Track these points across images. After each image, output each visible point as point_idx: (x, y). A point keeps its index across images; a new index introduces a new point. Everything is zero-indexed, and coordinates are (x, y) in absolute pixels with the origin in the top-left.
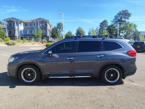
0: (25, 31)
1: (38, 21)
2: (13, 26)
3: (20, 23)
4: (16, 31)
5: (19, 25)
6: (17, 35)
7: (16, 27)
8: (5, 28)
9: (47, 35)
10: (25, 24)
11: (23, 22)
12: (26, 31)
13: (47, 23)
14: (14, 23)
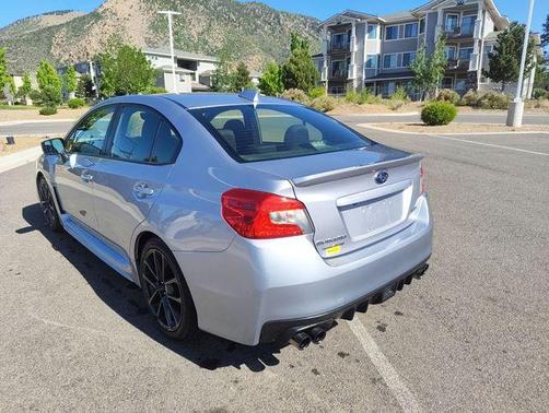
0: (384, 59)
1: (440, 11)
2: (344, 43)
3: (370, 29)
4: (353, 62)
5: (367, 36)
6: (355, 77)
7: (355, 48)
8: (321, 55)
9: (470, 70)
10: (389, 31)
11: (382, 24)
12: (388, 59)
13: (476, 12)
14: (350, 32)
